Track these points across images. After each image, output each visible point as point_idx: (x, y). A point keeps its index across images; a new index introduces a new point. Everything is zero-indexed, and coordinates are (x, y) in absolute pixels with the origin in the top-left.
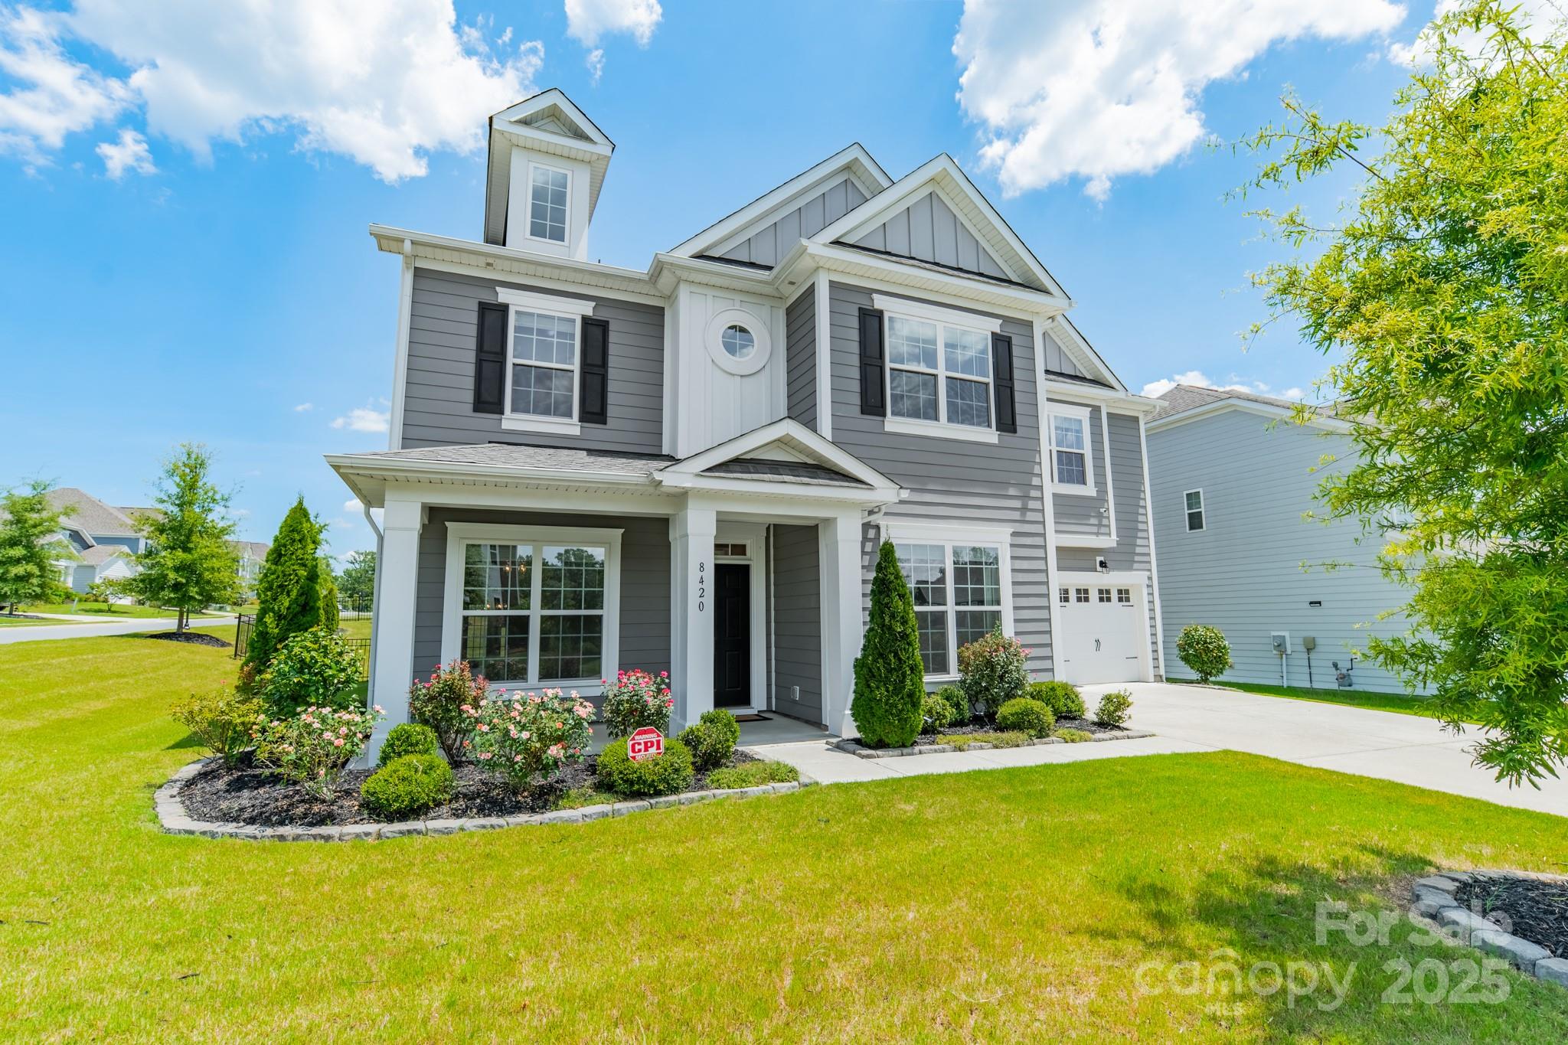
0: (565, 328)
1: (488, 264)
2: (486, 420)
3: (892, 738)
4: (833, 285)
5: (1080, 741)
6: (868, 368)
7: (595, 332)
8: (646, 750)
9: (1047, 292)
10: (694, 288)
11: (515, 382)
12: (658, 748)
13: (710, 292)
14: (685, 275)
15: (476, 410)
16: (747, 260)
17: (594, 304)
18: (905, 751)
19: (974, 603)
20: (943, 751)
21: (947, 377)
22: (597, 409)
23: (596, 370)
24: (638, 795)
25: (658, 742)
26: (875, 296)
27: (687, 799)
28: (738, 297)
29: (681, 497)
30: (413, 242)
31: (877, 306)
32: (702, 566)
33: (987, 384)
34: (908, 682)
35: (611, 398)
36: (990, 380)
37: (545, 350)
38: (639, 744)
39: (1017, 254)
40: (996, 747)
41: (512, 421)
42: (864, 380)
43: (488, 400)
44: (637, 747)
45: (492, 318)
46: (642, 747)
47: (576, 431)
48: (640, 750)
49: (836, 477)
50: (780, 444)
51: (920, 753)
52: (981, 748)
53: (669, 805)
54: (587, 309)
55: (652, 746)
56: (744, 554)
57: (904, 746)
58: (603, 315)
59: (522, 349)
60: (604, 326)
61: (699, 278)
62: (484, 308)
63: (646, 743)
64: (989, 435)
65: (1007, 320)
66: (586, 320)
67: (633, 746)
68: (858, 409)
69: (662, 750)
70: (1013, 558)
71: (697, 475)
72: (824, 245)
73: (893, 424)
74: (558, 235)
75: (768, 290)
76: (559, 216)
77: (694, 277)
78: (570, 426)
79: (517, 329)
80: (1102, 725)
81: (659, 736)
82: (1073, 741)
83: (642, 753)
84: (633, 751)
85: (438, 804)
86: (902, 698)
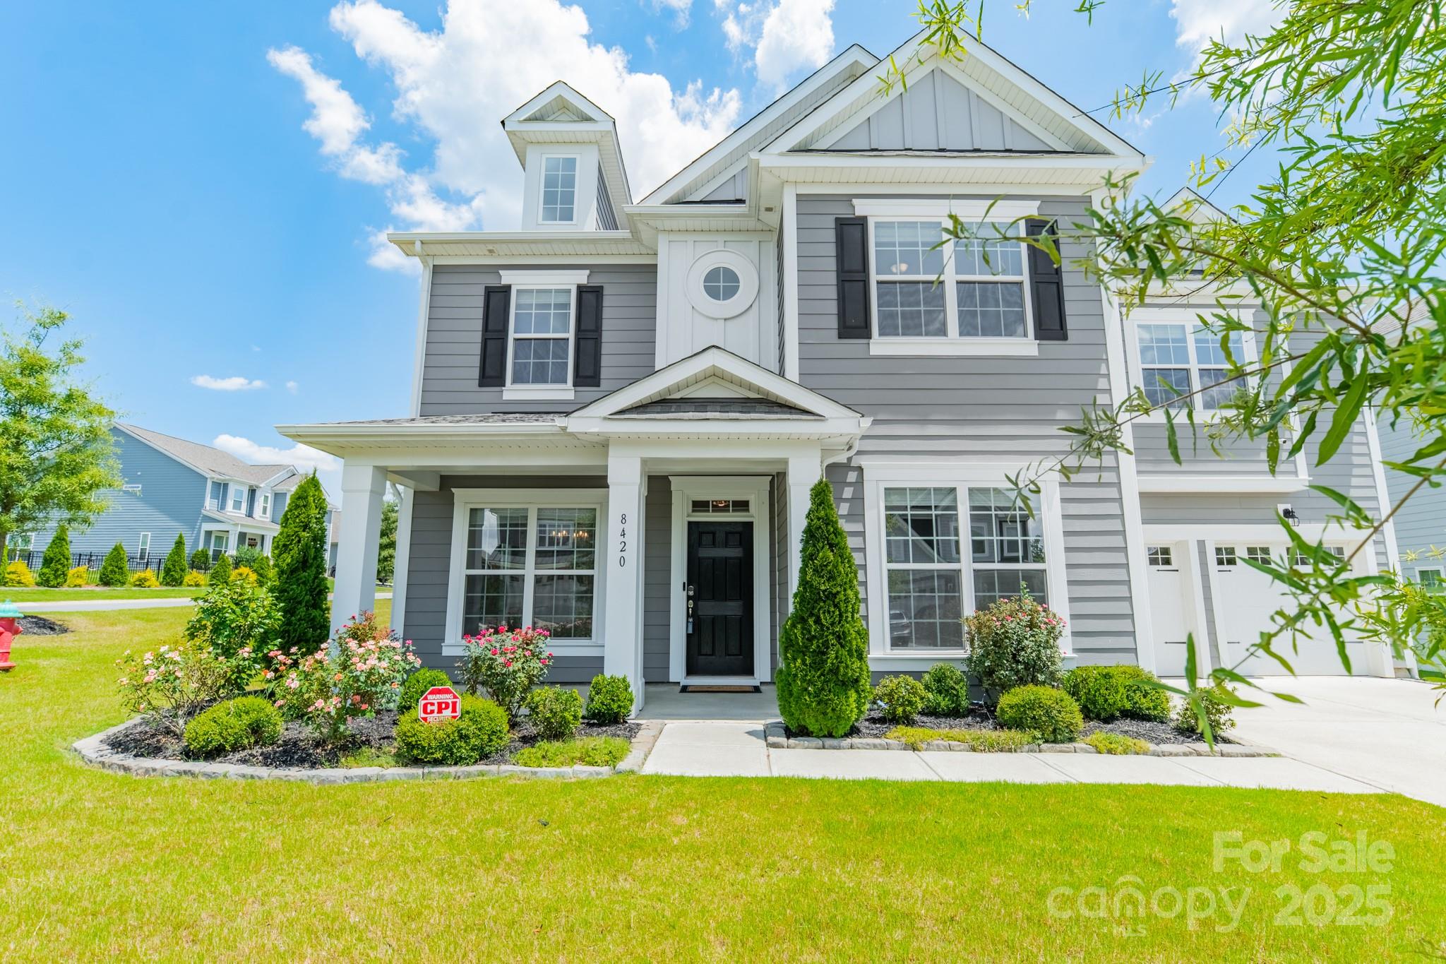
0: (562, 300)
1: (491, 251)
2: (489, 393)
3: (812, 726)
4: (801, 199)
5: (1125, 752)
6: (847, 285)
7: (590, 298)
8: (440, 711)
9: (1106, 153)
10: (673, 237)
11: (516, 356)
12: (454, 710)
13: (691, 238)
14: (659, 224)
15: (481, 385)
16: (733, 198)
17: (588, 272)
18: (829, 742)
19: (1004, 560)
20: (888, 747)
21: (958, 282)
22: (590, 373)
23: (590, 335)
24: (416, 762)
25: (454, 704)
26: (855, 201)
27: (463, 772)
28: (721, 238)
29: (603, 445)
30: (422, 243)
31: (859, 212)
32: (624, 518)
33: (1020, 284)
34: (832, 654)
35: (605, 361)
36: (1025, 278)
37: (542, 324)
38: (432, 704)
39: (1056, 114)
40: (974, 749)
41: (513, 392)
42: (842, 299)
43: (491, 375)
44: (430, 708)
45: (495, 299)
46: (435, 708)
47: (570, 395)
48: (432, 712)
49: (776, 409)
50: (716, 379)
51: (852, 747)
52: (950, 748)
53: (446, 776)
54: (582, 277)
55: (447, 707)
56: (748, 510)
57: (830, 735)
58: (597, 281)
59: (521, 325)
60: (597, 292)
61: (674, 224)
62: (489, 292)
63: (440, 704)
64: (1025, 345)
65: (1045, 200)
66: (581, 290)
67: (425, 706)
68: (835, 333)
69: (458, 714)
70: (1064, 500)
71: (605, 418)
72: (781, 154)
73: (880, 345)
74: (568, 216)
75: (752, 224)
76: (569, 198)
77: (668, 224)
78: (565, 392)
79: (518, 307)
80: (1188, 731)
81: (455, 697)
82: (1110, 752)
83: (435, 714)
84: (425, 711)
85: (235, 749)
86: (822, 674)
